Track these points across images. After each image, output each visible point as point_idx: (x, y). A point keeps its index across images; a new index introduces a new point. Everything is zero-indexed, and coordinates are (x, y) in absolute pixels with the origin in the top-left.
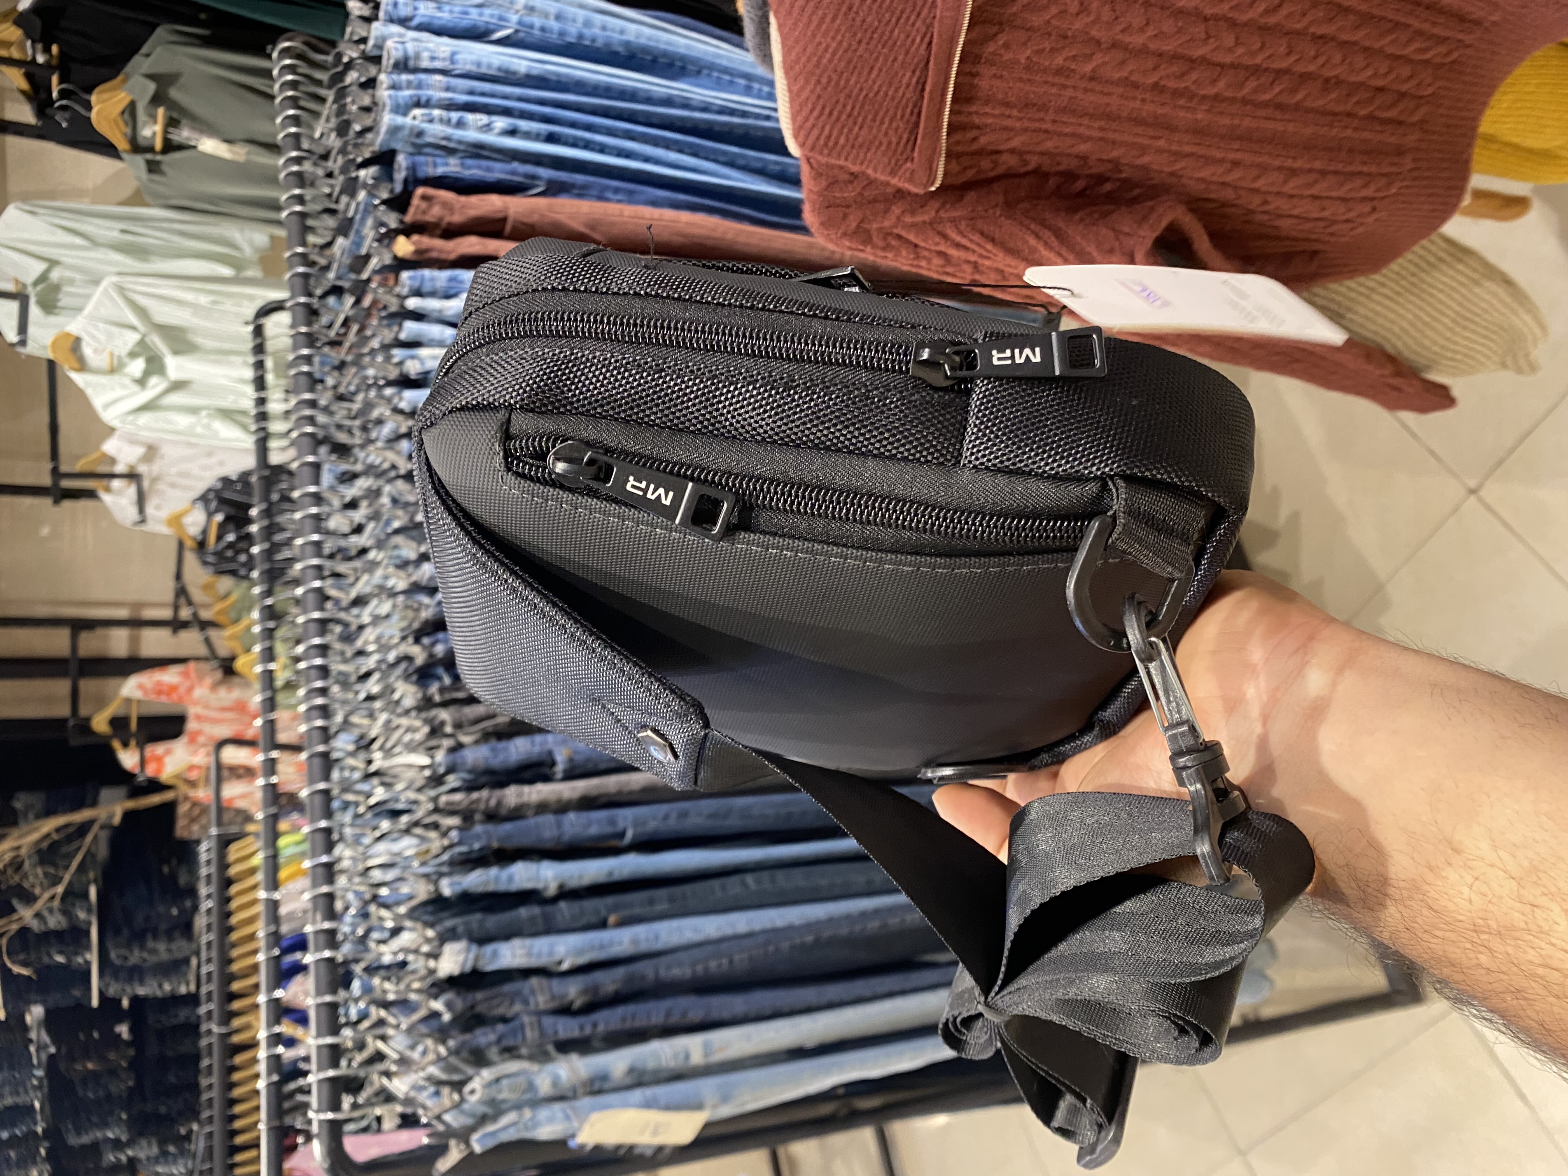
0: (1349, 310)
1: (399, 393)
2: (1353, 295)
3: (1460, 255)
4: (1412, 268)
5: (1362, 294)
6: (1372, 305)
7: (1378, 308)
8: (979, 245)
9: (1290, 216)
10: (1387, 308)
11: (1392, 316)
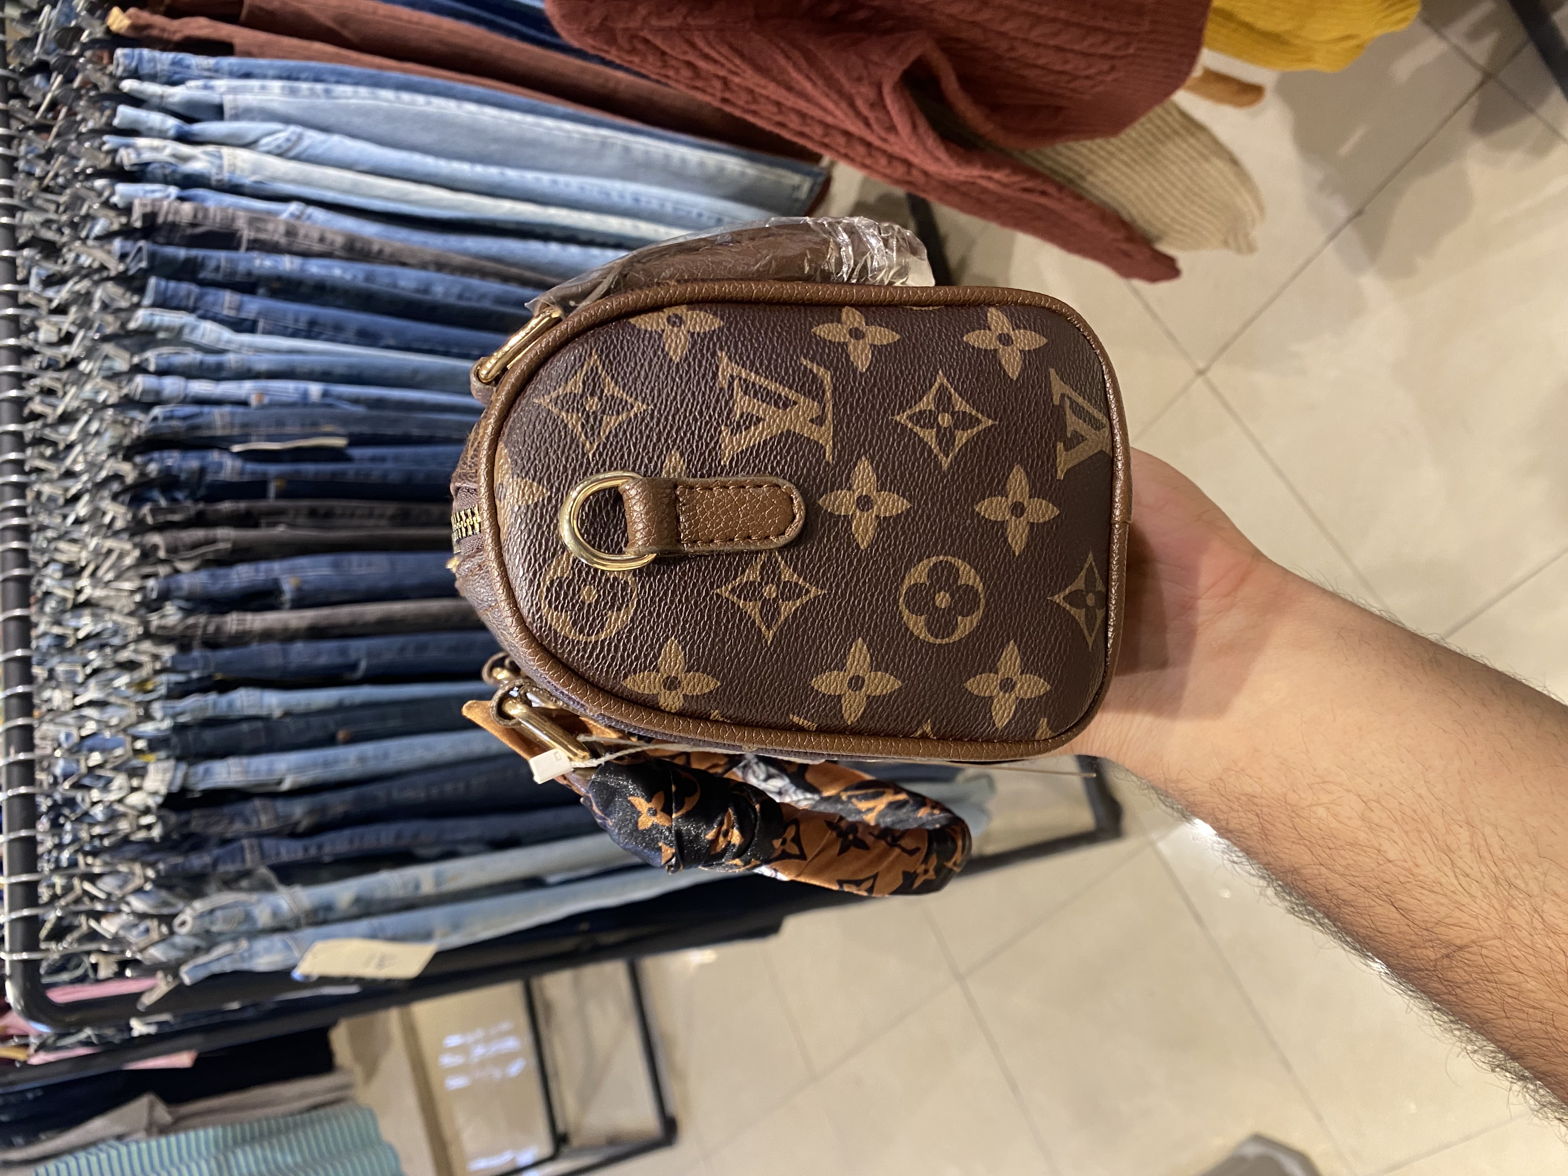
0: (1090, 172)
1: (112, 186)
2: (1094, 157)
3: (1193, 129)
4: (1150, 138)
5: (1102, 157)
6: (1110, 169)
7: (1117, 174)
8: (727, 58)
9: (1035, 66)
10: (1124, 174)
11: (1128, 183)
